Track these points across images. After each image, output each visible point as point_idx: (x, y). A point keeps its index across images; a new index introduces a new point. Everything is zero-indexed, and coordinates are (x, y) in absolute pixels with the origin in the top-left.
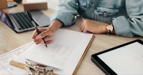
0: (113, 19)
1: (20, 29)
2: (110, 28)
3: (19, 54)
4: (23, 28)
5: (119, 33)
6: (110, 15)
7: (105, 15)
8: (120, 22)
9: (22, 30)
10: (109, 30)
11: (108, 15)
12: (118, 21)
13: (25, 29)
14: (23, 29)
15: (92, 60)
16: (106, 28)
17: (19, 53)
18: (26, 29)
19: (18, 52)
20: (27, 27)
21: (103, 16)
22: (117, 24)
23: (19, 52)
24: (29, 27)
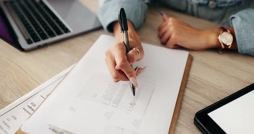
0: (233, 18)
1: (29, 42)
2: (226, 39)
3: (33, 110)
4: (37, 40)
5: (247, 50)
6: (222, 5)
7: (212, 5)
8: (250, 26)
9: (35, 45)
10: (224, 44)
11: (219, 6)
12: (245, 24)
13: (39, 40)
14: (35, 42)
15: (196, 123)
16: (218, 40)
17: (33, 107)
18: (42, 42)
19: (31, 105)
20: (44, 38)
21: (208, 7)
22: (244, 31)
23: (32, 103)
24: (48, 36)
